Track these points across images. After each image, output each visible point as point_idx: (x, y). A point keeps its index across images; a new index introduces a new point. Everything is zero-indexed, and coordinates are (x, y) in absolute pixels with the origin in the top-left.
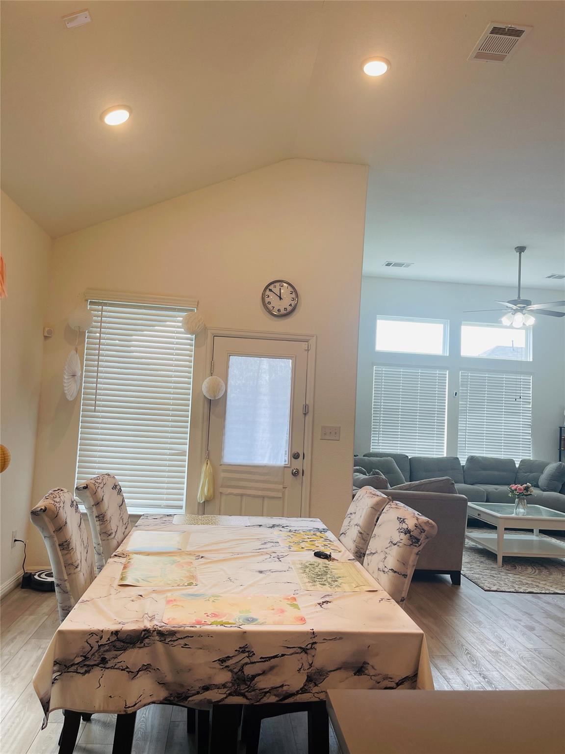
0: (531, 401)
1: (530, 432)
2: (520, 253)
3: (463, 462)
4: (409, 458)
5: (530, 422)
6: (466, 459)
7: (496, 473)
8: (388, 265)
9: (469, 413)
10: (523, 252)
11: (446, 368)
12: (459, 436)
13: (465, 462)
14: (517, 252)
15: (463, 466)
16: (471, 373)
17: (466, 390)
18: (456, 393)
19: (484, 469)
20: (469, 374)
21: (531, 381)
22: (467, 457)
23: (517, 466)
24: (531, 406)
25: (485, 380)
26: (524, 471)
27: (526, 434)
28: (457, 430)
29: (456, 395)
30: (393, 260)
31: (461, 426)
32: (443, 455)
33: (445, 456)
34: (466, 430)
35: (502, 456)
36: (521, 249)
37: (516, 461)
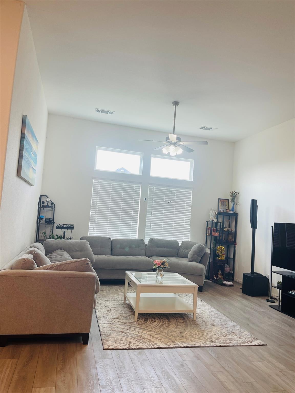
0: (191, 205)
1: (190, 224)
2: (176, 106)
3: (146, 242)
4: (112, 239)
5: (190, 218)
6: (148, 240)
7: (165, 249)
8: (98, 111)
9: (153, 211)
10: (178, 106)
11: (140, 183)
12: (146, 226)
13: (148, 242)
14: (174, 105)
15: (146, 245)
16: (155, 187)
17: (152, 197)
18: (145, 199)
19: (158, 247)
20: (155, 188)
21: (192, 193)
22: (149, 239)
23: (180, 245)
24: (191, 209)
25: (164, 191)
26: (183, 248)
27: (187, 225)
28: (145, 222)
29: (145, 200)
30: (101, 108)
31: (148, 219)
32: (136, 237)
33: (137, 238)
34: (151, 222)
35: (171, 238)
36: (176, 104)
37: (179, 241)
